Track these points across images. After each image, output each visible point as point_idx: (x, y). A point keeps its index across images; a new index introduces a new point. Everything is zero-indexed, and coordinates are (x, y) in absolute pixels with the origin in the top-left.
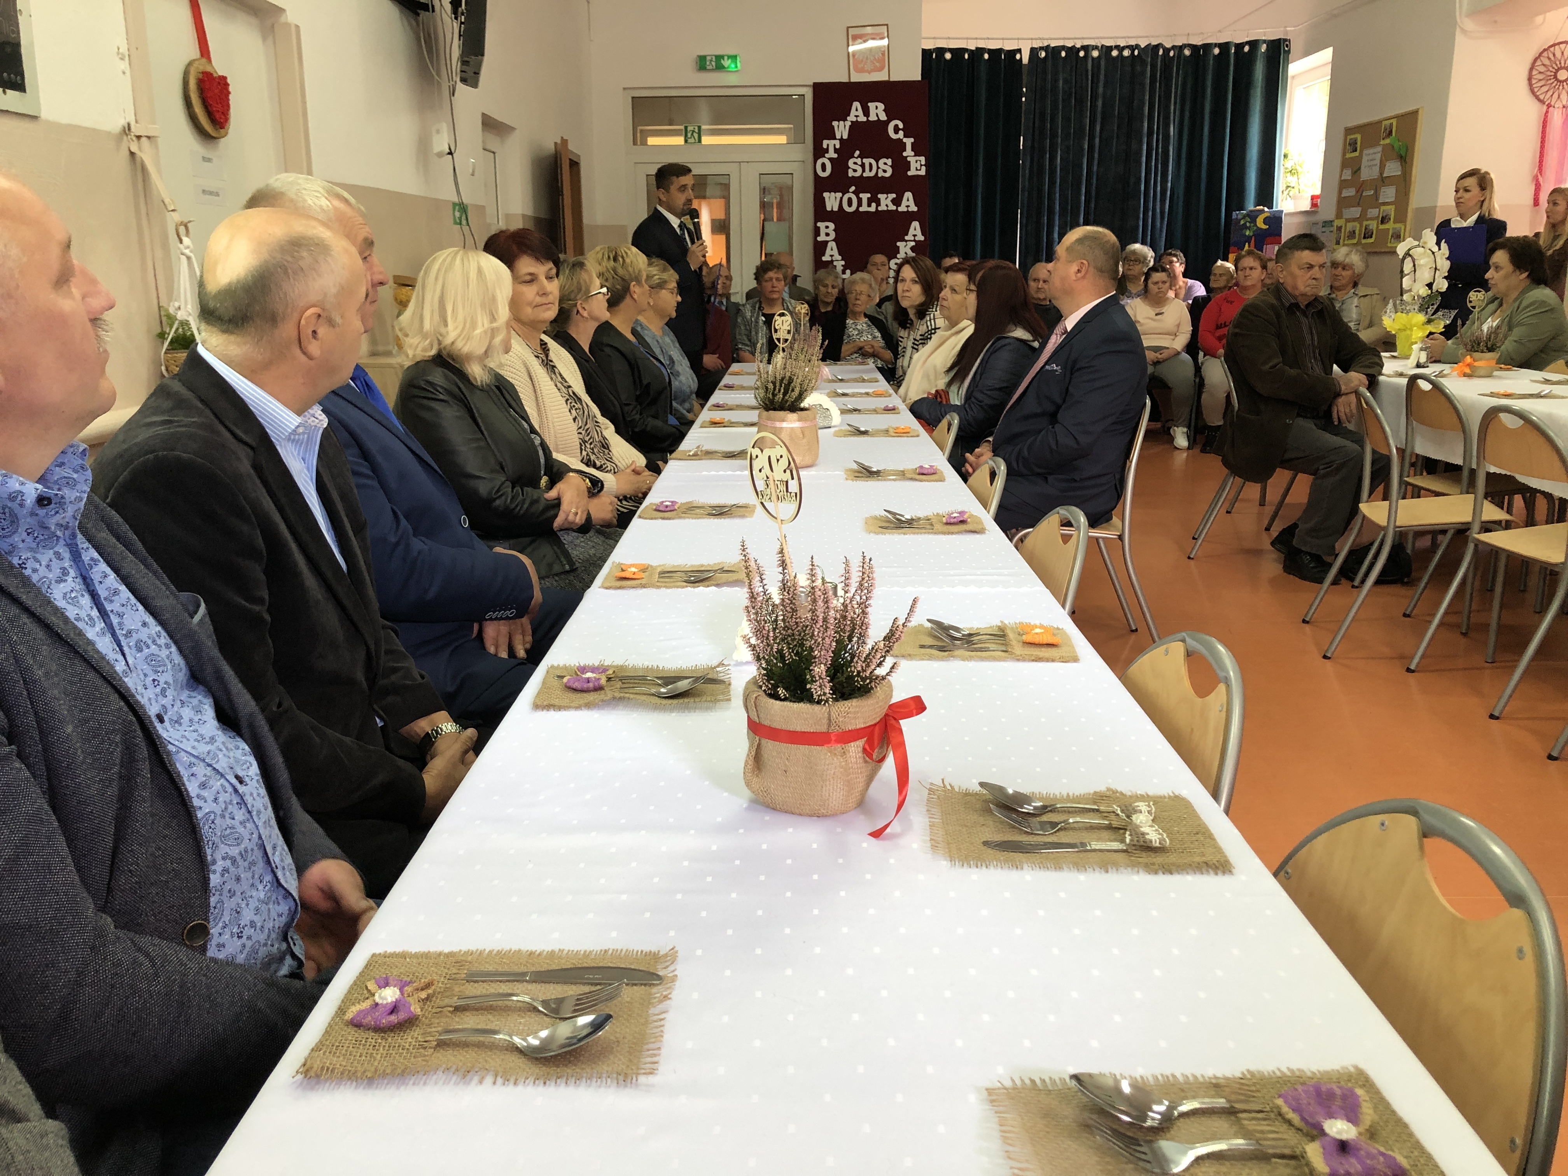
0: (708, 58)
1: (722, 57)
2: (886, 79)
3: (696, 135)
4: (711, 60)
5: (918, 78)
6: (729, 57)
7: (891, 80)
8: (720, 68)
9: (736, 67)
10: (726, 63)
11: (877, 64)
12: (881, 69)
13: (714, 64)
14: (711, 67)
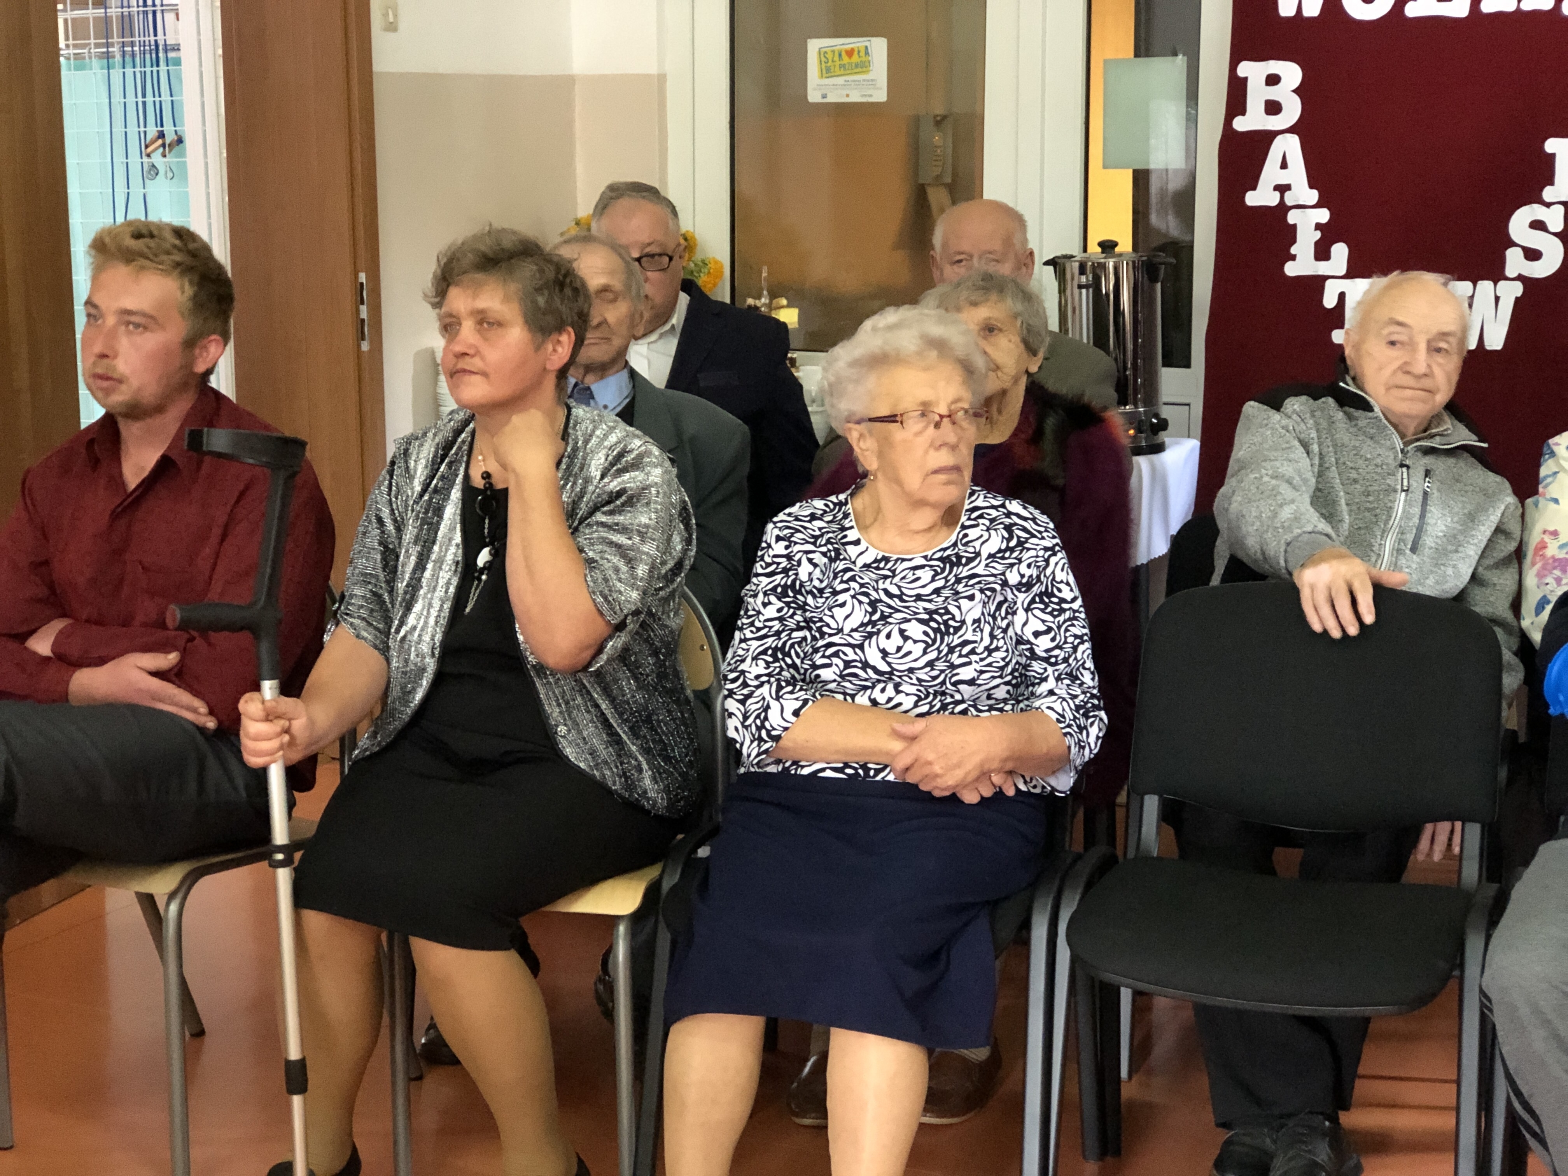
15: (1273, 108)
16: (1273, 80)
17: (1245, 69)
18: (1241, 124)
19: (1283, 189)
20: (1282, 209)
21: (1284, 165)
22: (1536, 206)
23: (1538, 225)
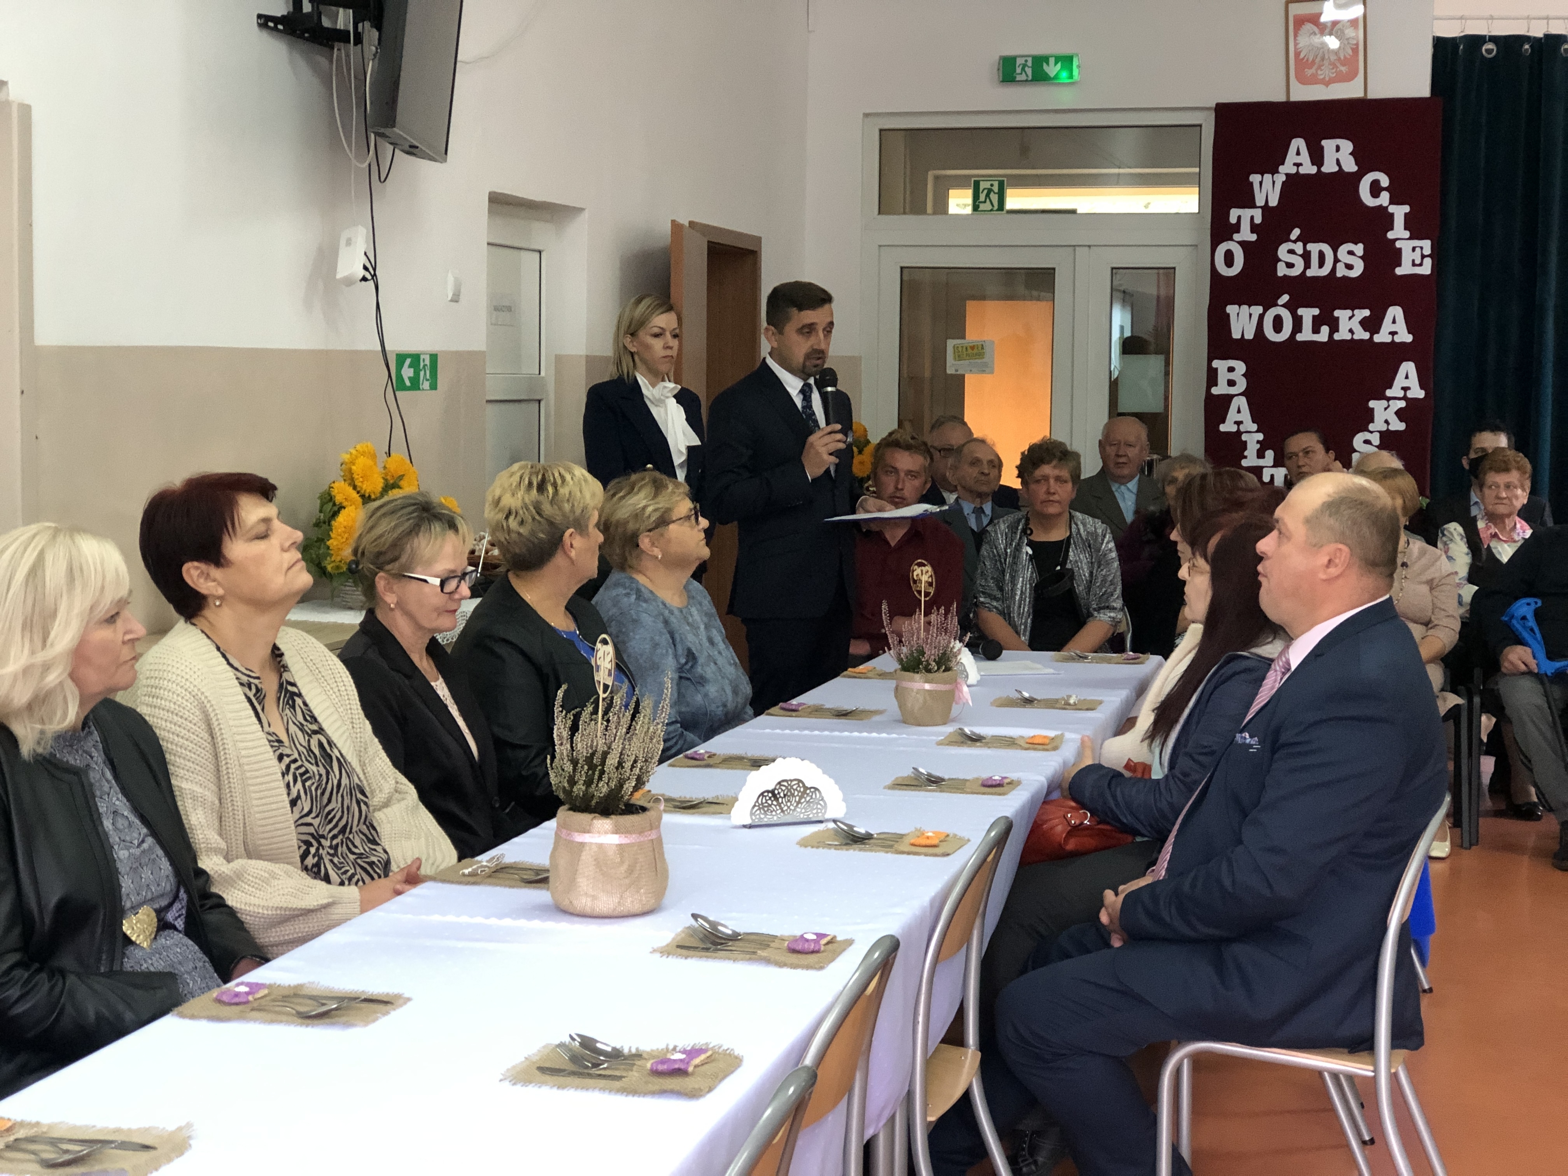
0: (1020, 61)
1: (1045, 59)
2: (1359, 94)
3: (995, 198)
4: (1024, 66)
5: (1425, 91)
6: (1058, 59)
7: (1371, 96)
8: (1040, 77)
9: (1071, 76)
10: (1052, 69)
11: (1343, 69)
12: (1350, 77)
13: (1029, 71)
14: (1023, 77)
15: (1231, 383)
16: (1231, 369)
17: (1216, 363)
18: (1215, 391)
19: (1238, 423)
20: (1239, 433)
21: (1239, 411)
22: (1366, 433)
23: (1367, 442)
